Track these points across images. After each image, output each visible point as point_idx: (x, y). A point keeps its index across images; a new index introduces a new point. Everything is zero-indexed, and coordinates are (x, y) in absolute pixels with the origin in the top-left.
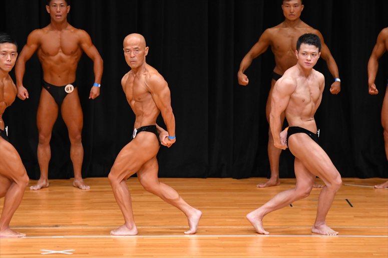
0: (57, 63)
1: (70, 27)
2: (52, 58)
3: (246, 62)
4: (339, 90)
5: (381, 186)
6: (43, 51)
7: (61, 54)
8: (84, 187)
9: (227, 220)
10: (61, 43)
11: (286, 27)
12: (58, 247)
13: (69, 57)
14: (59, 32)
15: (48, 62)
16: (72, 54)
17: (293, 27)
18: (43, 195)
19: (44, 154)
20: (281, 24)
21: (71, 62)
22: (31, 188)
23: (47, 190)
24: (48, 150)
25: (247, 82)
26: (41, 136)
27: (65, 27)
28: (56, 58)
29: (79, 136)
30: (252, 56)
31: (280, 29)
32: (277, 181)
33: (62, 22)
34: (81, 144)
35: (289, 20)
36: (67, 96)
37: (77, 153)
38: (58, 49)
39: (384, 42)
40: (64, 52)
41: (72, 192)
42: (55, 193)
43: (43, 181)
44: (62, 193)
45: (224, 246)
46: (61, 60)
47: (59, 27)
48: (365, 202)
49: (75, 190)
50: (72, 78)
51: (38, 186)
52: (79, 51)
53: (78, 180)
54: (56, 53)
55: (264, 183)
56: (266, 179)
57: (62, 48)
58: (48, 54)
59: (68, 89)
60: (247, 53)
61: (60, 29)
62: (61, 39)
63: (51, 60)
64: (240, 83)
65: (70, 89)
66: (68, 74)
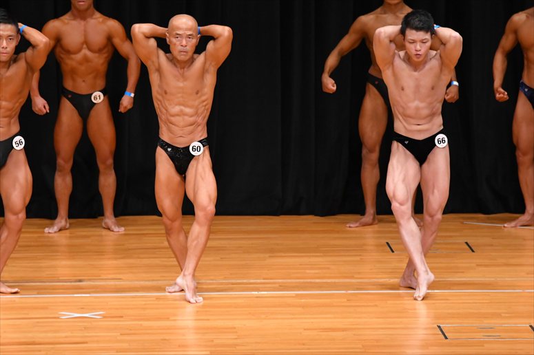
0: (81, 63)
1: (98, 15)
2: (73, 56)
3: (332, 61)
4: (456, 97)
5: (513, 224)
6: (62, 47)
7: (85, 51)
8: (116, 229)
9: (308, 271)
10: (86, 36)
11: (385, 13)
12: (82, 309)
13: (97, 55)
14: (83, 23)
15: (69, 62)
16: (100, 51)
17: (394, 13)
18: (63, 239)
19: (63, 185)
20: (379, 10)
21: (99, 61)
22: (47, 230)
23: (67, 233)
24: (69, 179)
25: (335, 88)
26: (60, 161)
27: (91, 16)
28: (79, 56)
29: (110, 161)
30: (339, 53)
31: (377, 17)
32: (374, 219)
33: (87, 10)
34: (113, 171)
35: (389, 4)
36: (95, 106)
37: (108, 183)
38: (83, 44)
39: (516, 32)
40: (90, 49)
41: (101, 236)
42: (77, 237)
43: (61, 221)
44: (88, 237)
45: (303, 306)
46: (86, 60)
47: (82, 15)
48: (492, 245)
49: (105, 232)
50: (101, 83)
51: (56, 228)
52: (110, 48)
53: (109, 219)
54: (79, 50)
55: (356, 222)
56: (358, 216)
57: (86, 43)
58: (68, 52)
59: (95, 98)
60: (333, 49)
61: (84, 18)
62: (85, 31)
63: (72, 59)
64: (325, 90)
65: (98, 97)
66: (95, 78)
